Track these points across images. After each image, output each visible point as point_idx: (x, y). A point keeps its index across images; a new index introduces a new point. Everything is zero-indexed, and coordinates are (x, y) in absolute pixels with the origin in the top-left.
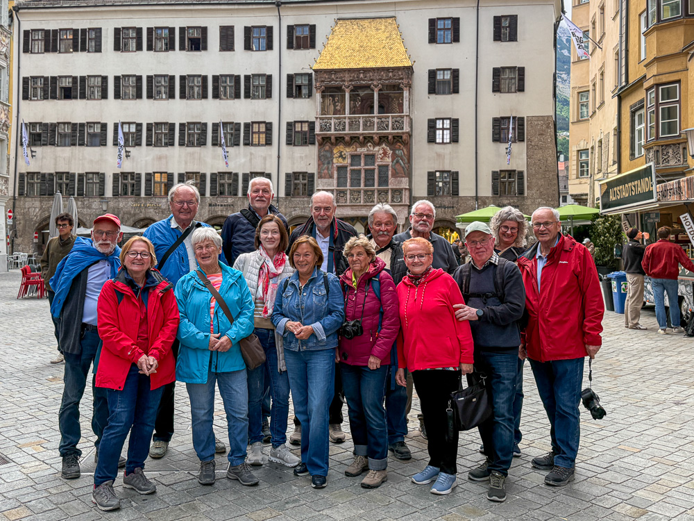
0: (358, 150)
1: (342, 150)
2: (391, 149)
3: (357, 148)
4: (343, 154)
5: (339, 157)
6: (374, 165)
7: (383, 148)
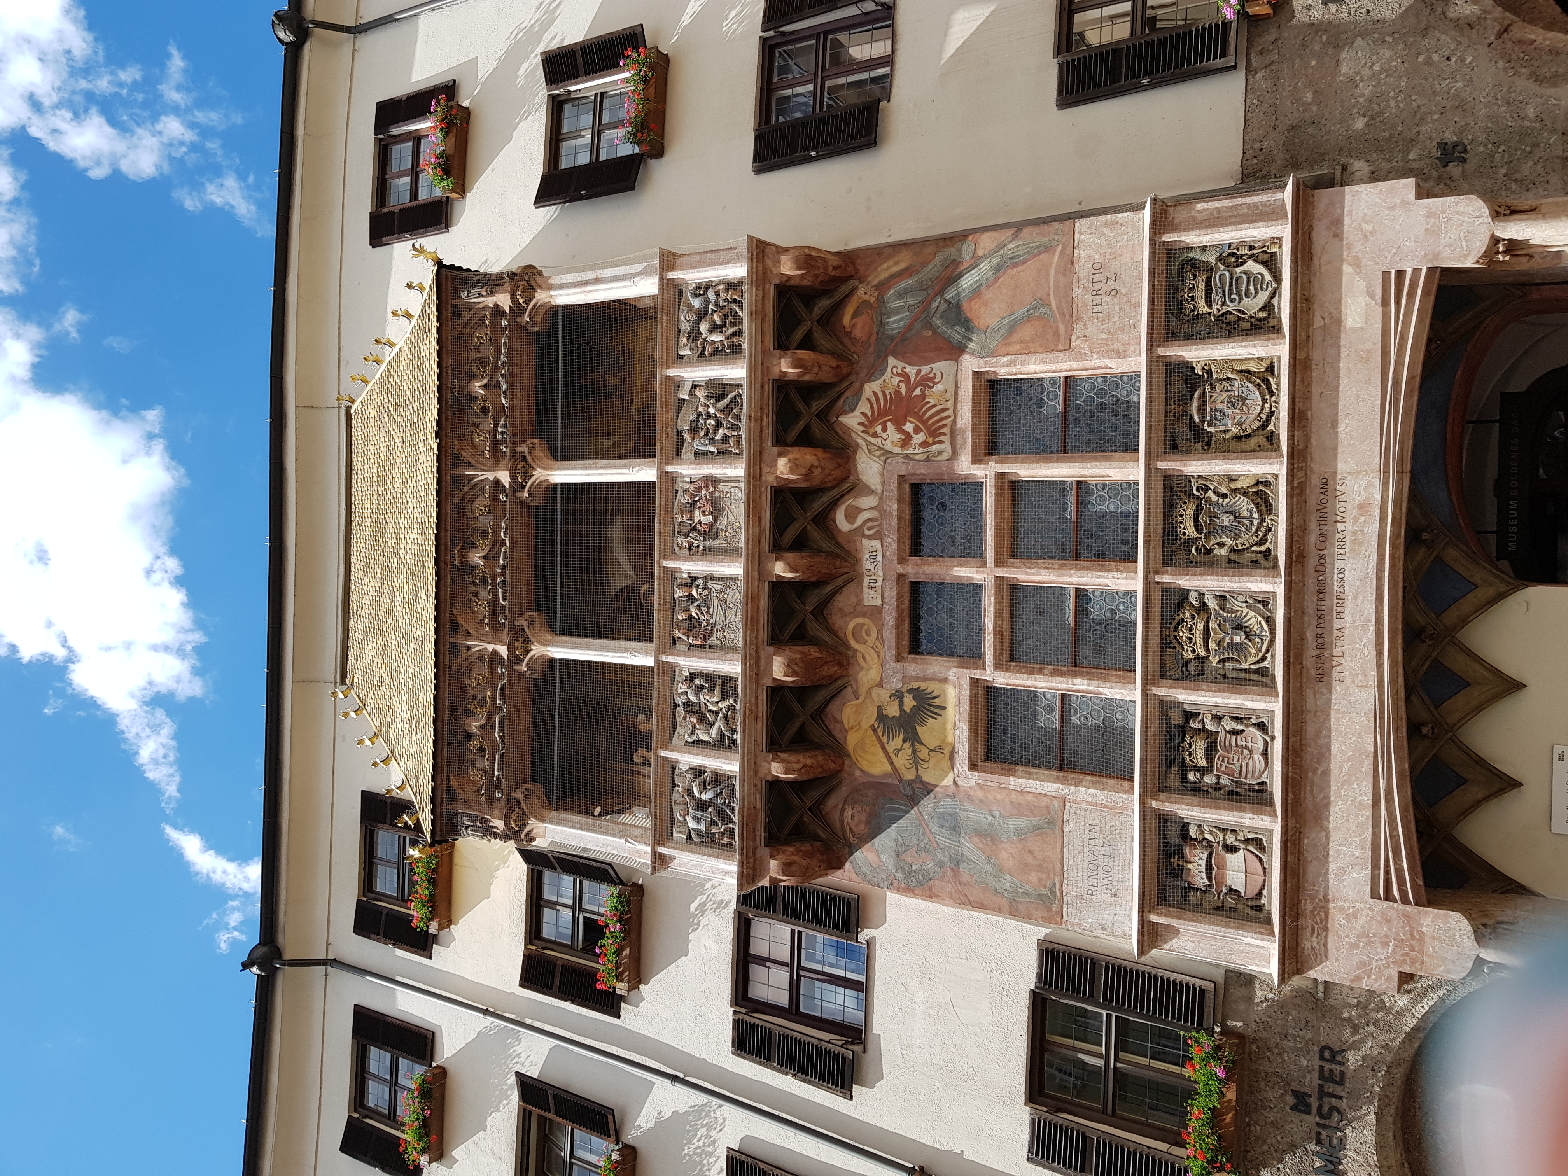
0: (872, 598)
1: (870, 717)
2: (876, 370)
3: (860, 610)
4: (893, 711)
5: (913, 738)
6: (978, 486)
7: (868, 425)
